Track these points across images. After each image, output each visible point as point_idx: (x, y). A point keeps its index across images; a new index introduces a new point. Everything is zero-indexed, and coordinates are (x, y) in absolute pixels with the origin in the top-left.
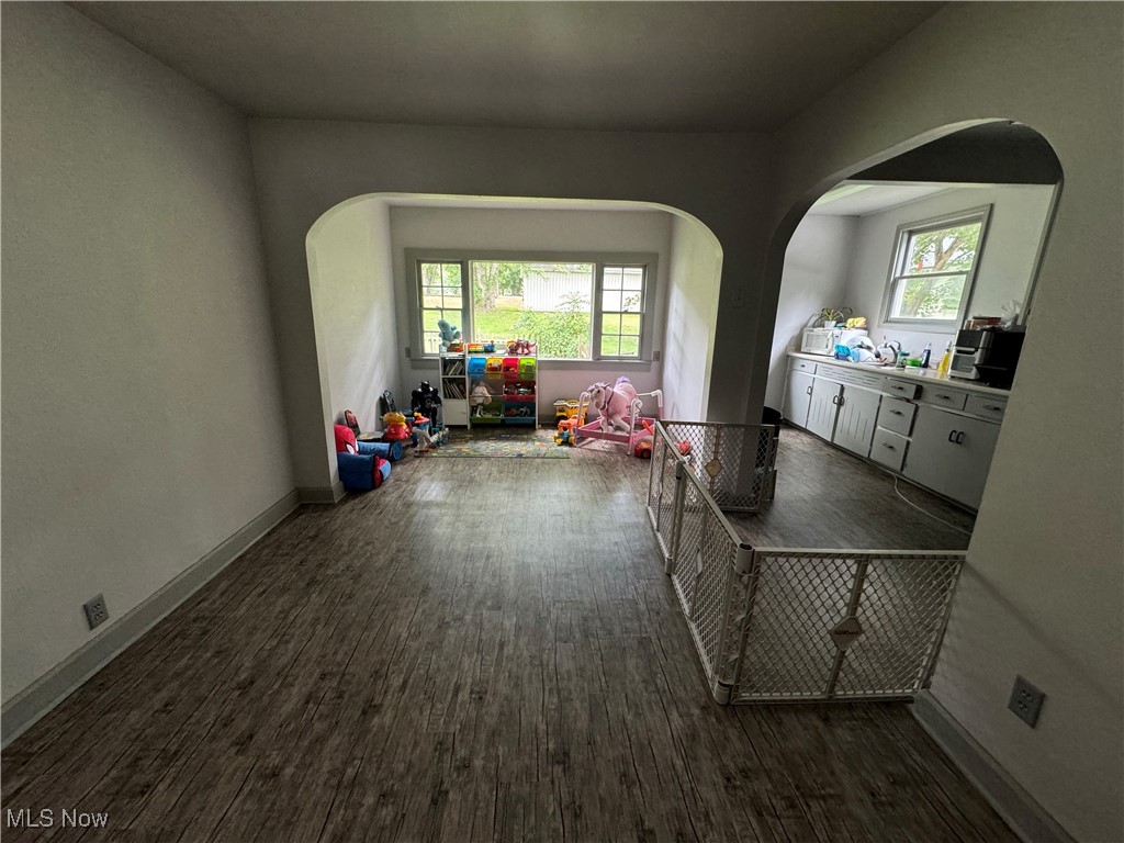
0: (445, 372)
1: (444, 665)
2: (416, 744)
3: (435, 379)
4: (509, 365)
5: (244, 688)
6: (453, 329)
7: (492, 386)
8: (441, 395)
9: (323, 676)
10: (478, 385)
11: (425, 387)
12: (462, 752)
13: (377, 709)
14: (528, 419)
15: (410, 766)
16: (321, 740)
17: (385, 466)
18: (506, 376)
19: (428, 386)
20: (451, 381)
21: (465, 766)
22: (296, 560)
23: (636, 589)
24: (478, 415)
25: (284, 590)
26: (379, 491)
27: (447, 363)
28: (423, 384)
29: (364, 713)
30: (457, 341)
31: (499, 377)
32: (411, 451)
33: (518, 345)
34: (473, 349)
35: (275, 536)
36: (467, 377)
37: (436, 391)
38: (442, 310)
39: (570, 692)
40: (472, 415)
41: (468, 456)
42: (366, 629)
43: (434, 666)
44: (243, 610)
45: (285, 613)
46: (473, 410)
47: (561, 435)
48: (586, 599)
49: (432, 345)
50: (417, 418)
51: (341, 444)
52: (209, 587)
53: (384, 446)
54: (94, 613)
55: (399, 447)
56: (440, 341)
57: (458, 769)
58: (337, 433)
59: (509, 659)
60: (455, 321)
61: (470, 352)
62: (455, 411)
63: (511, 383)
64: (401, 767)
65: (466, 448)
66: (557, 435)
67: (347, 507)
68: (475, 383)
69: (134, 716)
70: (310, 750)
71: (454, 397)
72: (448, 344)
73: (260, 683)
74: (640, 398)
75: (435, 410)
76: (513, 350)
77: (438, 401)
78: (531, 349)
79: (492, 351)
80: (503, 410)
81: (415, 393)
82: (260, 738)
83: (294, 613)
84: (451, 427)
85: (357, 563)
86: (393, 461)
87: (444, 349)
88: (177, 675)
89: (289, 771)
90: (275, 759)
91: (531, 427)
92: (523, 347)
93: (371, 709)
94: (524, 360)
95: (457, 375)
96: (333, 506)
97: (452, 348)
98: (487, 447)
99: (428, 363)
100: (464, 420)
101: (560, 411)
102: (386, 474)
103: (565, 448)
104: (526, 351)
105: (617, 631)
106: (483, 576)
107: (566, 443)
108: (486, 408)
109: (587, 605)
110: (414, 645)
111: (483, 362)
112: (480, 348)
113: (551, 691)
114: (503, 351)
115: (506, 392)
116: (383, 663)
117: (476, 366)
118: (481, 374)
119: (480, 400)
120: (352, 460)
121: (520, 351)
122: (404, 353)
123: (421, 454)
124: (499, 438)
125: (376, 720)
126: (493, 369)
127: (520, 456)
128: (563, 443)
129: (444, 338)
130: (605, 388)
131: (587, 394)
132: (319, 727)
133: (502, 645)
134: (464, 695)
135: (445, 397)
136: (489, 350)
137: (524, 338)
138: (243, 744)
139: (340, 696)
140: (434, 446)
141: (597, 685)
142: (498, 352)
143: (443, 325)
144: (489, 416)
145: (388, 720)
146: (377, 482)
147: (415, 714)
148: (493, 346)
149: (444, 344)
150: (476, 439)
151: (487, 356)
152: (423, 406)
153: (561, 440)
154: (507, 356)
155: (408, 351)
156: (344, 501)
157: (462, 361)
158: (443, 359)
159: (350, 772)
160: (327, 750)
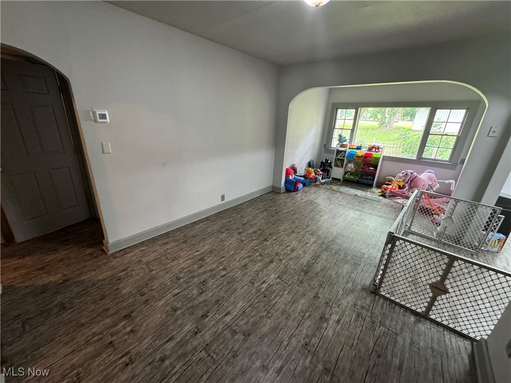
0: (337, 155)
1: (288, 240)
2: (272, 251)
3: (332, 158)
4: (367, 156)
5: (243, 224)
6: (344, 138)
7: (356, 164)
8: (333, 165)
9: (259, 229)
10: (350, 163)
11: (327, 161)
12: (281, 257)
13: (267, 241)
14: (370, 182)
15: (268, 254)
16: (253, 240)
17: (300, 186)
18: (364, 161)
19: (328, 160)
20: (338, 159)
21: (281, 260)
22: (264, 204)
23: (368, 251)
24: (347, 176)
25: (259, 209)
26: (296, 193)
27: (338, 152)
28: (326, 159)
29: (264, 240)
30: (345, 143)
31: (360, 161)
32: (313, 184)
33: (373, 147)
34: (351, 147)
35: (262, 196)
36: (345, 159)
37: (331, 163)
38: (342, 129)
39: (319, 262)
40: (344, 175)
41: (334, 190)
42: (273, 225)
43: (285, 239)
44: (249, 210)
45: (257, 214)
46: (346, 173)
47: (382, 192)
48: (345, 245)
49: (335, 144)
50: (318, 171)
51: (288, 174)
52: (244, 203)
53: (303, 179)
54: (223, 198)
55: (309, 181)
56: (338, 142)
57: (278, 260)
58: (287, 170)
59: (307, 247)
60: (347, 135)
61: (350, 148)
62: (337, 172)
63: (366, 164)
64: (266, 253)
65: (335, 188)
66: (380, 191)
67: (284, 195)
68: (349, 162)
69: (224, 221)
70: (250, 240)
71: (338, 167)
72: (341, 144)
73: (246, 225)
74: (438, 182)
75: (328, 171)
76: (370, 149)
77: (331, 167)
78: (380, 150)
79: (360, 149)
80: (359, 176)
81: (322, 163)
82: (243, 234)
83: (259, 215)
84: (333, 179)
85: (279, 209)
86: (304, 185)
87: (339, 146)
88: (233, 217)
89: (245, 242)
90: (244, 239)
91: (371, 186)
92: (376, 148)
93: (266, 240)
94: (375, 155)
95: (341, 158)
96: (280, 193)
97: (342, 146)
98: (344, 189)
99: (332, 151)
100: (340, 177)
101: (388, 181)
102: (300, 188)
103: (381, 198)
104: (377, 150)
105: (349, 257)
106: (313, 225)
107: (383, 196)
108: (352, 174)
109: (344, 247)
110: (283, 233)
111: (355, 153)
112: (355, 147)
113: (314, 259)
114: (365, 150)
115: (362, 168)
116: (273, 233)
117: (351, 154)
118: (352, 158)
119: (349, 170)
120: (290, 180)
121: (374, 150)
122: (323, 146)
123: (316, 186)
124: (352, 187)
125: (266, 243)
126: (358, 157)
127: (356, 195)
128: (381, 196)
129: (340, 142)
130: (412, 173)
131: (401, 175)
132: (254, 238)
133: (307, 243)
134: (289, 248)
135: (335, 166)
136: (359, 148)
137: (377, 145)
138: (239, 234)
139: (261, 235)
140: (322, 184)
141: (329, 265)
142: (363, 150)
143: (340, 136)
144: (352, 177)
145: (268, 243)
146: (296, 190)
147: (275, 246)
148: (361, 147)
149: (338, 144)
150: (342, 185)
151: (357, 151)
152: (324, 167)
153: (381, 194)
154: (366, 152)
155: (325, 145)
156: (284, 193)
157: (345, 152)
158: (338, 150)
159: (256, 248)
160: (253, 242)
